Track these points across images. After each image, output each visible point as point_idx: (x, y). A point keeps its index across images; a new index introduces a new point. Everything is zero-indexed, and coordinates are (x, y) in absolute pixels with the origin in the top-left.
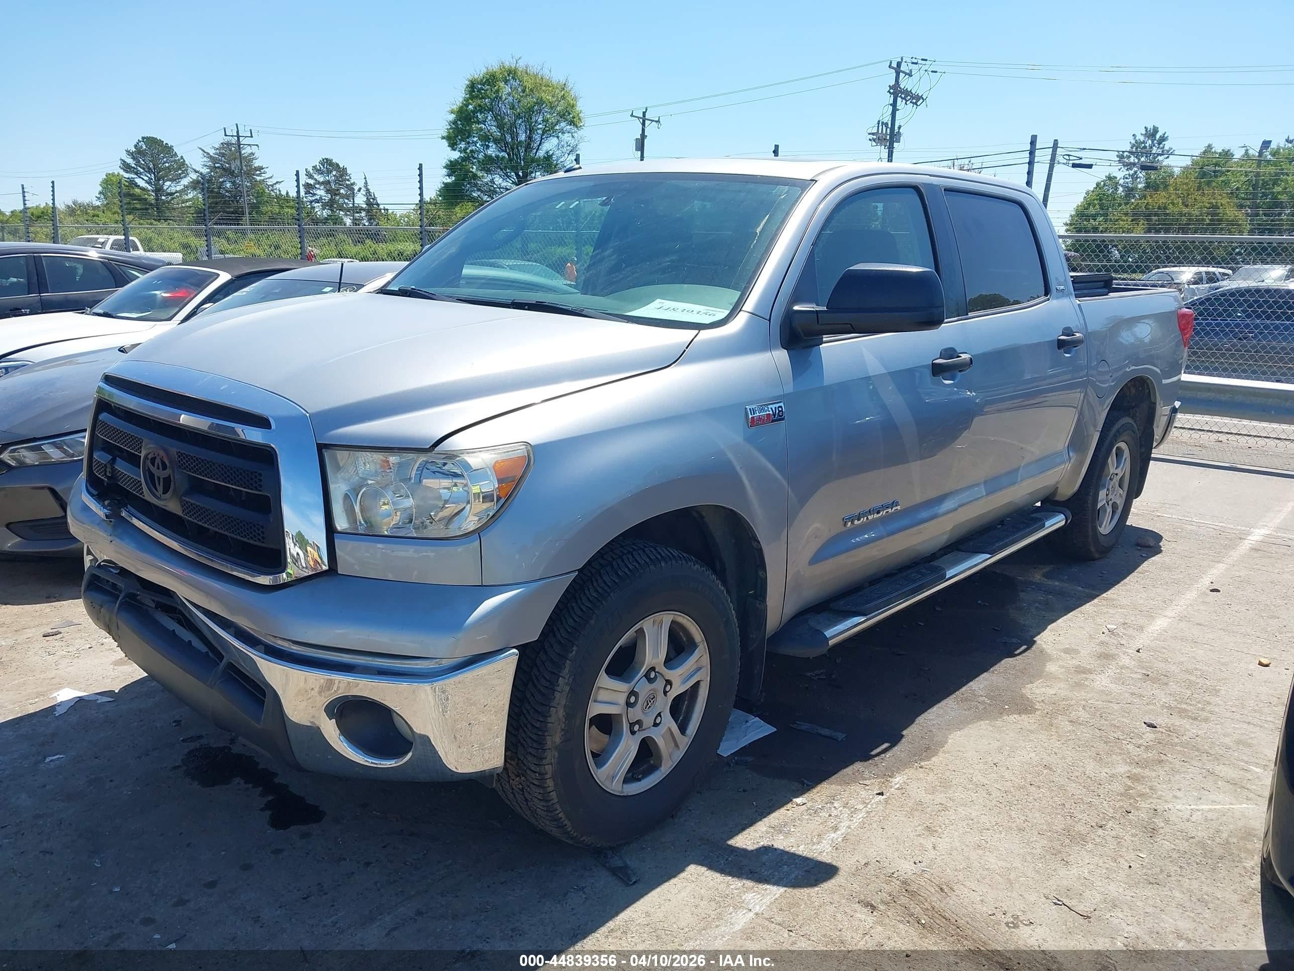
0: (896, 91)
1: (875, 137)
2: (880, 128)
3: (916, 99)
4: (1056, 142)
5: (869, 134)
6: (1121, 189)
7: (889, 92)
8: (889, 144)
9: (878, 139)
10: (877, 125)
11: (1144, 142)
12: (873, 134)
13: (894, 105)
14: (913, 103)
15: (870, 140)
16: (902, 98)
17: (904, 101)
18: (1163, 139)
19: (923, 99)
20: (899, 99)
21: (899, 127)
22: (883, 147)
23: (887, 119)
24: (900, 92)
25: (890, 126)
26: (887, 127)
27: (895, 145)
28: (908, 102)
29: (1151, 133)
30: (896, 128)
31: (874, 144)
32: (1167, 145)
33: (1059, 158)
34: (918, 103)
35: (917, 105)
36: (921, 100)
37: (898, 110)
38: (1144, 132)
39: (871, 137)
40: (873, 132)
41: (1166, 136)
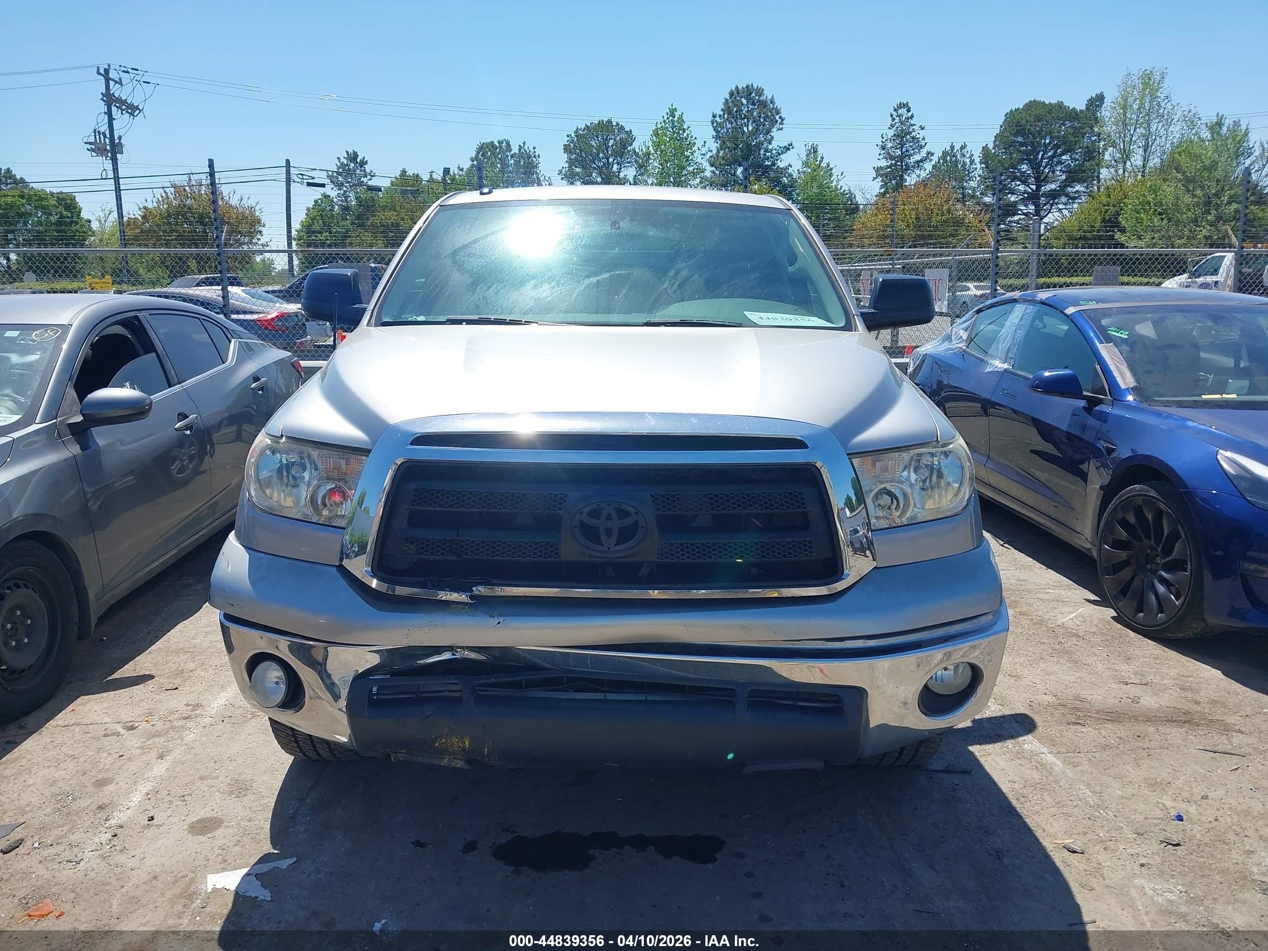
0: (109, 99)
1: (93, 147)
2: (98, 137)
3: (132, 110)
4: (288, 161)
5: (86, 143)
6: (336, 207)
7: (102, 99)
8: (112, 154)
9: (98, 149)
10: (93, 134)
11: (347, 165)
12: (90, 143)
13: (109, 113)
14: (129, 113)
15: (88, 149)
16: (117, 107)
17: (120, 111)
18: (363, 163)
19: (139, 109)
20: (114, 109)
21: (120, 138)
22: (104, 157)
23: (104, 128)
24: (115, 101)
25: (108, 136)
26: (105, 136)
27: (119, 156)
28: (124, 112)
29: (353, 157)
30: (116, 138)
31: (94, 154)
32: (368, 168)
33: (294, 177)
34: (135, 114)
35: (133, 116)
36: (138, 111)
37: (115, 119)
38: (346, 156)
39: (89, 147)
40: (89, 141)
41: (365, 160)
